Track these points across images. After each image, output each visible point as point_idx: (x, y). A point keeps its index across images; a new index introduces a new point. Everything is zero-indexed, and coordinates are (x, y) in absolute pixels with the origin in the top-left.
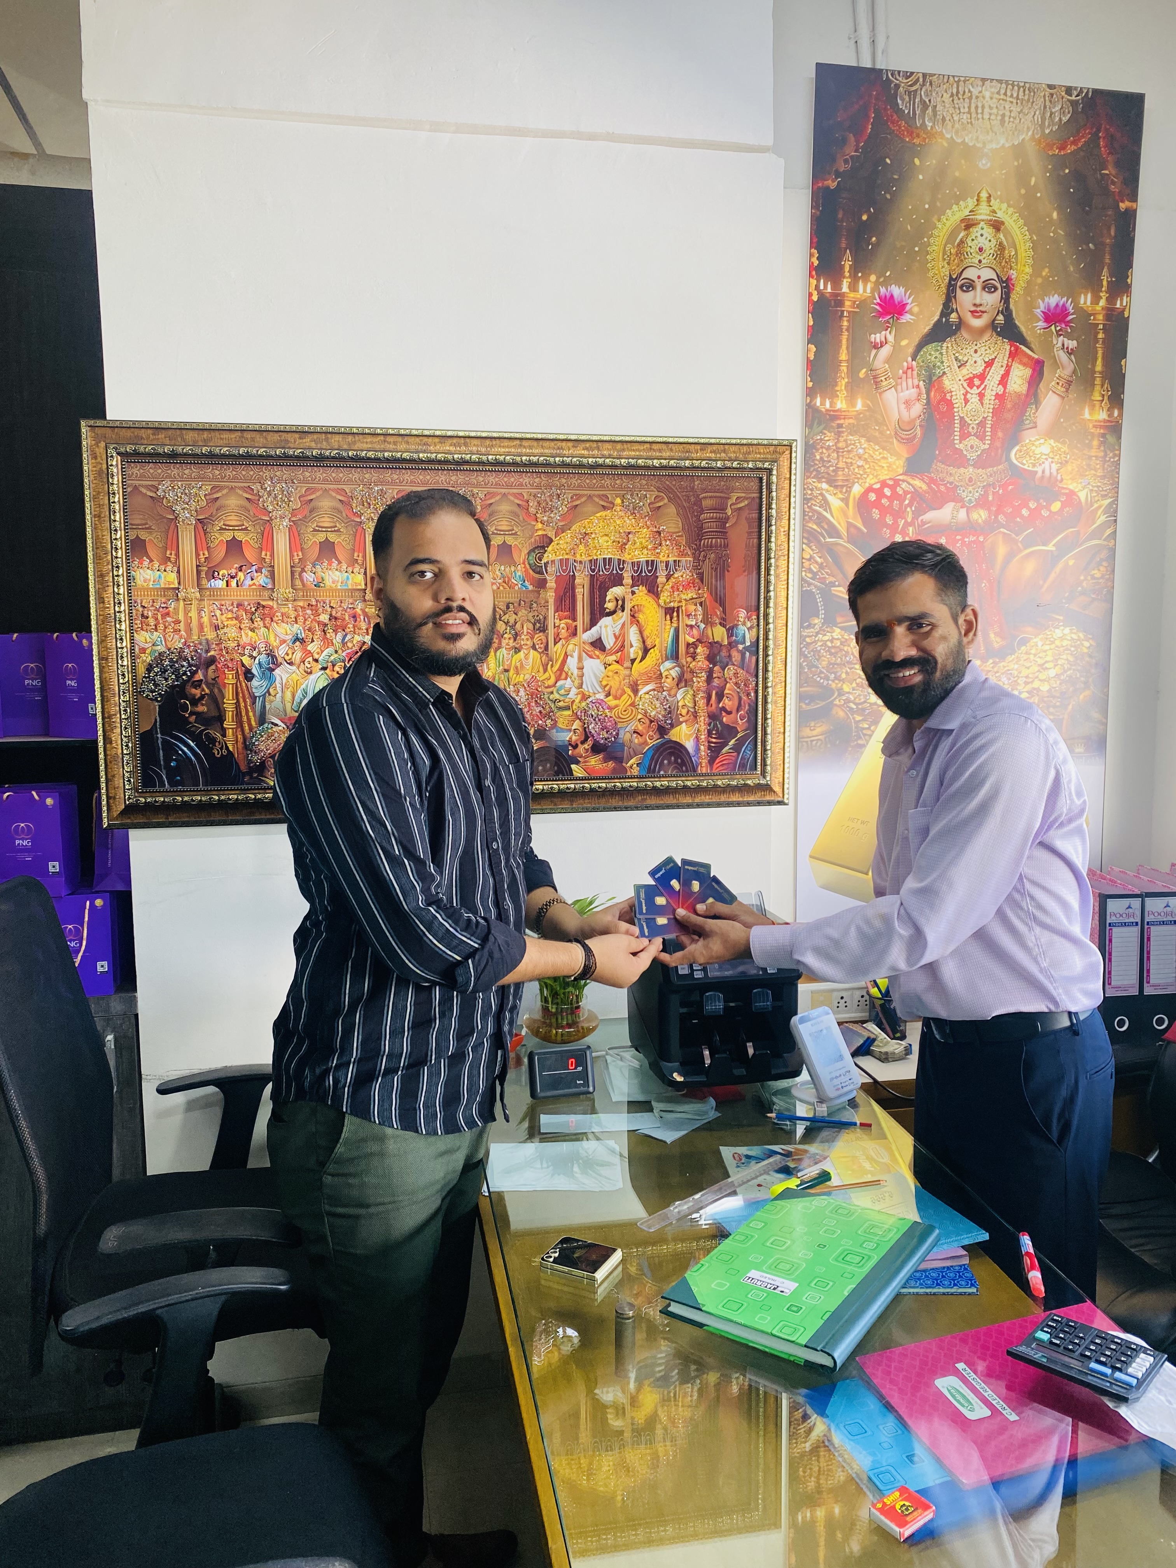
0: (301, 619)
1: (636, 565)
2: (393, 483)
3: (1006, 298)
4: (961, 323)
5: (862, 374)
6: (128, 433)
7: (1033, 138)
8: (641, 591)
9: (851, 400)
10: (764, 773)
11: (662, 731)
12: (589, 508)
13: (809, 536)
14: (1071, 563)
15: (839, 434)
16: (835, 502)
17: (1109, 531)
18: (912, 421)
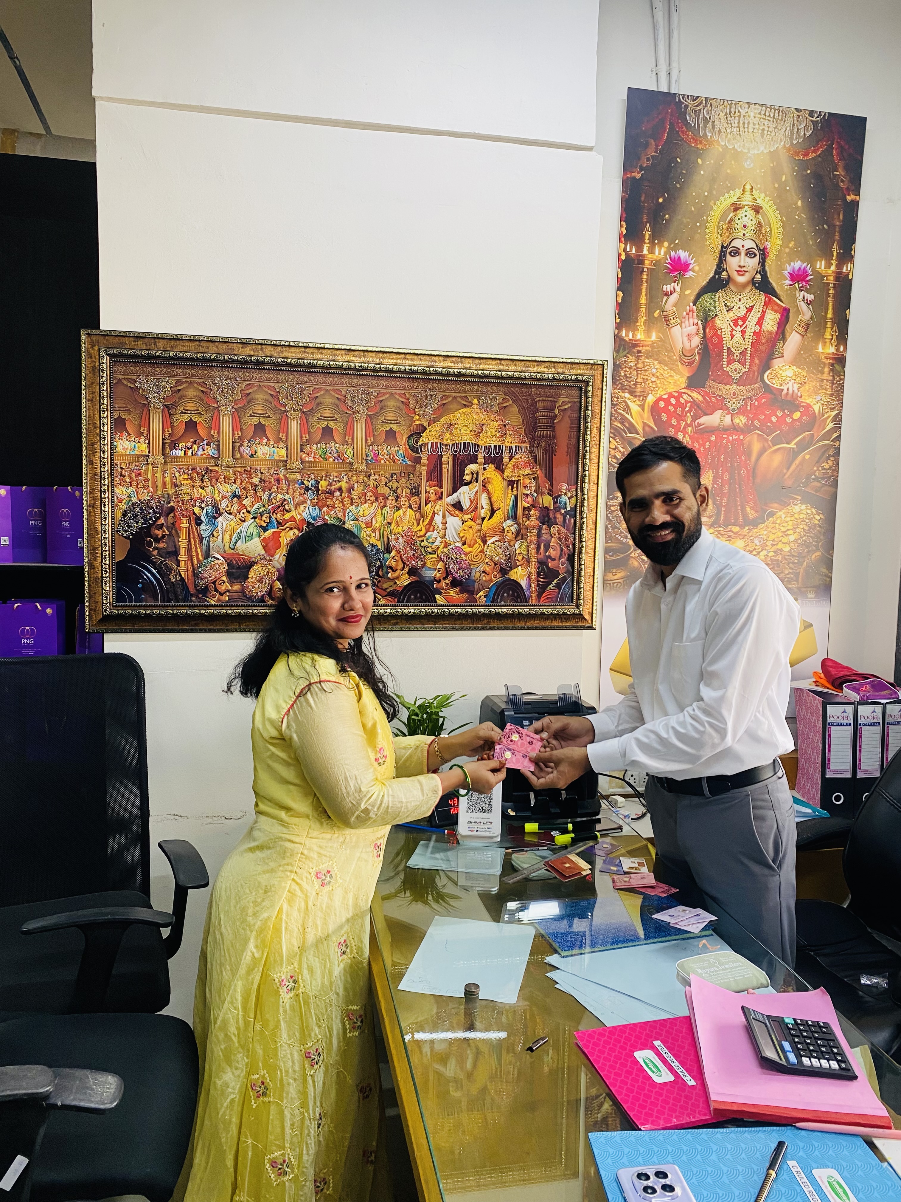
0: (239, 481)
1: (487, 448)
2: (310, 383)
3: (763, 262)
4: (729, 279)
6: (116, 340)
7: (784, 147)
8: (491, 467)
9: (648, 332)
10: (578, 606)
11: (504, 571)
12: (454, 406)
13: (615, 433)
14: (807, 457)
15: (638, 358)
16: (634, 407)
17: (835, 435)
18: (692, 350)
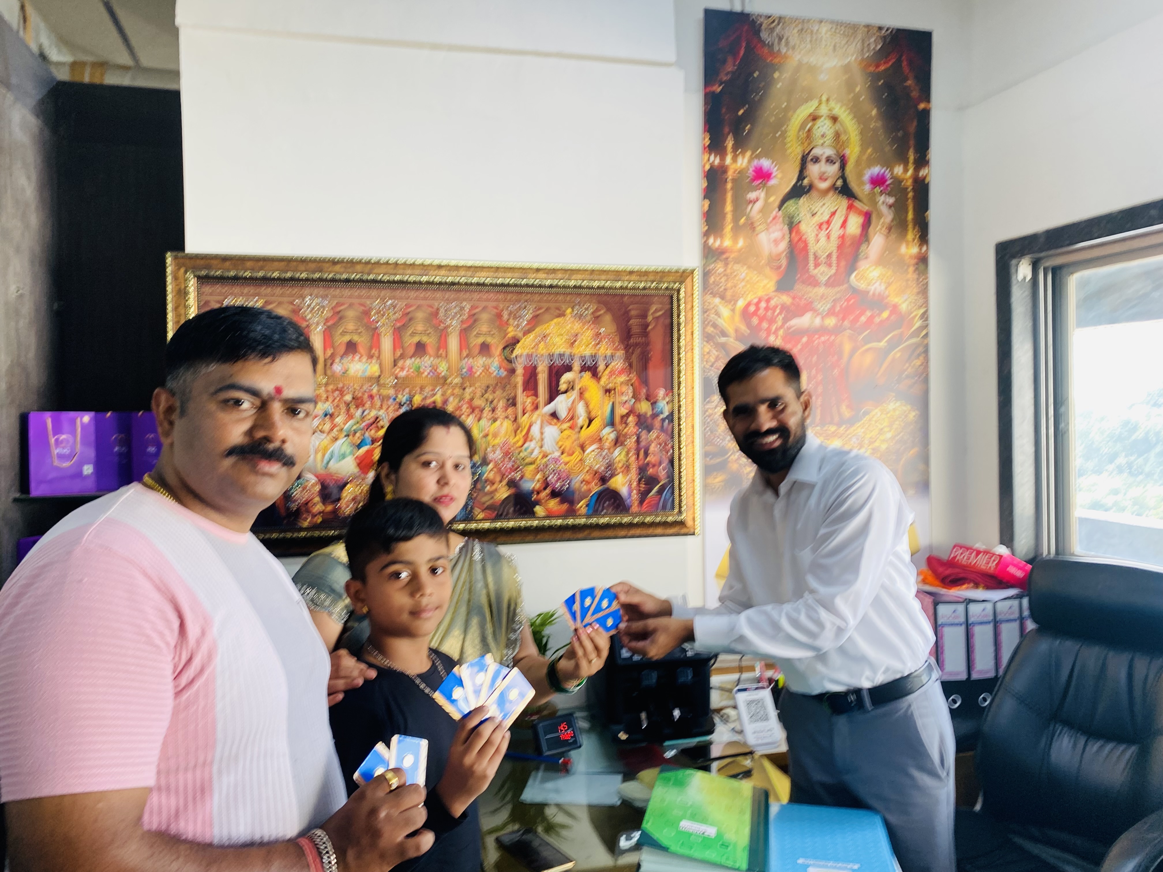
0: (330, 399)
1: (583, 358)
2: (401, 298)
3: (843, 167)
4: (811, 187)
5: (742, 221)
6: (202, 262)
7: (856, 59)
8: (587, 375)
9: (735, 238)
10: (680, 512)
11: (604, 480)
12: (547, 316)
13: (707, 338)
14: (898, 355)
15: (726, 265)
16: (725, 312)
17: (924, 333)
18: (779, 255)
